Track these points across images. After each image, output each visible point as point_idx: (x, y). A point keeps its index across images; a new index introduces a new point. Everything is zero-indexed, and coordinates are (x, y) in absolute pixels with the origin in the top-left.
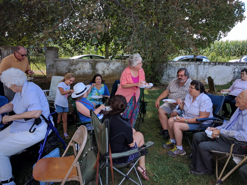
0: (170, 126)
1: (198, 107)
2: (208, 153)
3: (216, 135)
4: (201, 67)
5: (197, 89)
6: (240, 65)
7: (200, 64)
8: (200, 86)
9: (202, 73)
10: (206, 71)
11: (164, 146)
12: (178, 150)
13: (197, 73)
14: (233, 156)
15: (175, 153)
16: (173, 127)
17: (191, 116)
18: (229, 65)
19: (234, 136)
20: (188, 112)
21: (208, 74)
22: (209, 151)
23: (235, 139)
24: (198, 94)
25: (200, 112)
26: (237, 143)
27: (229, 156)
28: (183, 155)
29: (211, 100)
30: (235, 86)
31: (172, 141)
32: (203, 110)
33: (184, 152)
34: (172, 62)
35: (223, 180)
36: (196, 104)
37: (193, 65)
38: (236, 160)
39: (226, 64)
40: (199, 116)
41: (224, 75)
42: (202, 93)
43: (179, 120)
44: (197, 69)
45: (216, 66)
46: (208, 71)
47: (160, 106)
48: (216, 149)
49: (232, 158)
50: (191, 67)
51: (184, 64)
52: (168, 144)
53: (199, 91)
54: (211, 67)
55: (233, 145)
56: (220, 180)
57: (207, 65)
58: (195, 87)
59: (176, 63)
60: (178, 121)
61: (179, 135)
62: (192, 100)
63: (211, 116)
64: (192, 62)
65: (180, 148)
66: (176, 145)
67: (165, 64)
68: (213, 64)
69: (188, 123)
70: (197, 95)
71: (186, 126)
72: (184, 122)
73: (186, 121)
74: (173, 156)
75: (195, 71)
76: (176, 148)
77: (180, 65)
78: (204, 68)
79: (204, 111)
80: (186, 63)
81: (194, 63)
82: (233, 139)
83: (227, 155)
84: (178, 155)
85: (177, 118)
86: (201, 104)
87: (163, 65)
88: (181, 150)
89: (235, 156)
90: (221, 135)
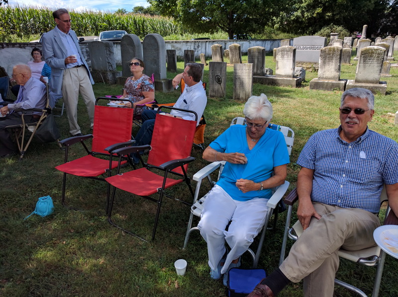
3: (5, 111)
14: (27, 125)
19: (21, 106)
23: (23, 109)
26: (26, 112)
27: (23, 127)
35: (25, 150)
38: (32, 129)
49: (27, 128)
56: (23, 151)
83: (21, 126)
89: (29, 125)
90: (9, 110)
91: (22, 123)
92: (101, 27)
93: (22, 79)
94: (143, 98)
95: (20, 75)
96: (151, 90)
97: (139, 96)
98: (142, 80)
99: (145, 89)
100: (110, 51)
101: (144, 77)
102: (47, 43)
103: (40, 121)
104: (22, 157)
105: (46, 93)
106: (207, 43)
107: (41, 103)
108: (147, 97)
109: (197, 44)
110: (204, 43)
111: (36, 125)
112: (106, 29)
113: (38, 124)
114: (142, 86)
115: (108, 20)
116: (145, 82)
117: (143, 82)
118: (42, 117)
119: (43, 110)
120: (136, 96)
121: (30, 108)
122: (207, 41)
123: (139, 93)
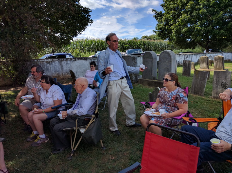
0: (30, 119)
1: (51, 98)
2: (61, 132)
3: (64, 116)
4: (64, 63)
5: (47, 83)
6: (94, 59)
7: (62, 60)
8: (49, 80)
9: (66, 68)
10: (69, 66)
11: (28, 140)
12: (41, 139)
13: (62, 68)
14: (79, 128)
15: (39, 142)
16: (32, 119)
17: (48, 106)
18: (86, 60)
19: (76, 113)
20: (44, 103)
21: (71, 68)
22: (62, 130)
23: (77, 115)
24: (50, 86)
25: (54, 101)
26: (79, 118)
27: (76, 129)
28: (47, 141)
29: (61, 89)
30: (86, 75)
31: (35, 133)
32: (55, 99)
33: (47, 139)
34: (36, 61)
35: (75, 149)
36: (49, 95)
37: (57, 62)
38: (82, 131)
39: (83, 59)
40: (54, 104)
41: (84, 68)
42: (53, 85)
43: (37, 112)
44: (61, 65)
45: (77, 61)
46: (70, 65)
47: (20, 103)
48: (66, 127)
49: (78, 130)
50: (55, 64)
51: (48, 61)
52: (31, 137)
53: (49, 84)
54: (72, 62)
55: (77, 120)
56: (73, 150)
57: (69, 61)
58: (45, 81)
59: (40, 61)
60: (36, 114)
61: (39, 125)
62: (45, 92)
63: (65, 102)
64: (55, 59)
65: (43, 136)
66: (39, 135)
67: (28, 63)
68: (73, 59)
69: (46, 113)
70: (49, 88)
71: (44, 116)
72: (42, 113)
73: (44, 111)
74: (37, 146)
75: (60, 67)
76: (39, 137)
77: (45, 63)
78: (67, 64)
79: (57, 99)
80: (50, 60)
81: (58, 59)
82: (76, 116)
83: (75, 129)
84: (42, 144)
85: (35, 111)
86: (53, 95)
87: (27, 64)
88: (44, 137)
89: (80, 128)
90: (68, 115)
91: (75, 126)
92: (125, 47)
93: (81, 89)
94: (176, 109)
95: (80, 86)
96: (185, 102)
97: (173, 106)
98: (177, 92)
99: (180, 101)
100: (135, 62)
101: (178, 90)
102: (101, 59)
103: (89, 125)
104: (72, 155)
105: (97, 100)
106: (193, 55)
107: (91, 109)
108: (181, 109)
109: (186, 56)
110: (191, 55)
111: (86, 127)
112: (128, 48)
113: (87, 127)
114: (177, 98)
115: (130, 44)
116: (180, 94)
117: (178, 95)
118: (91, 121)
119: (93, 116)
120: (170, 106)
121: (83, 114)
122: (193, 54)
123: (174, 104)
